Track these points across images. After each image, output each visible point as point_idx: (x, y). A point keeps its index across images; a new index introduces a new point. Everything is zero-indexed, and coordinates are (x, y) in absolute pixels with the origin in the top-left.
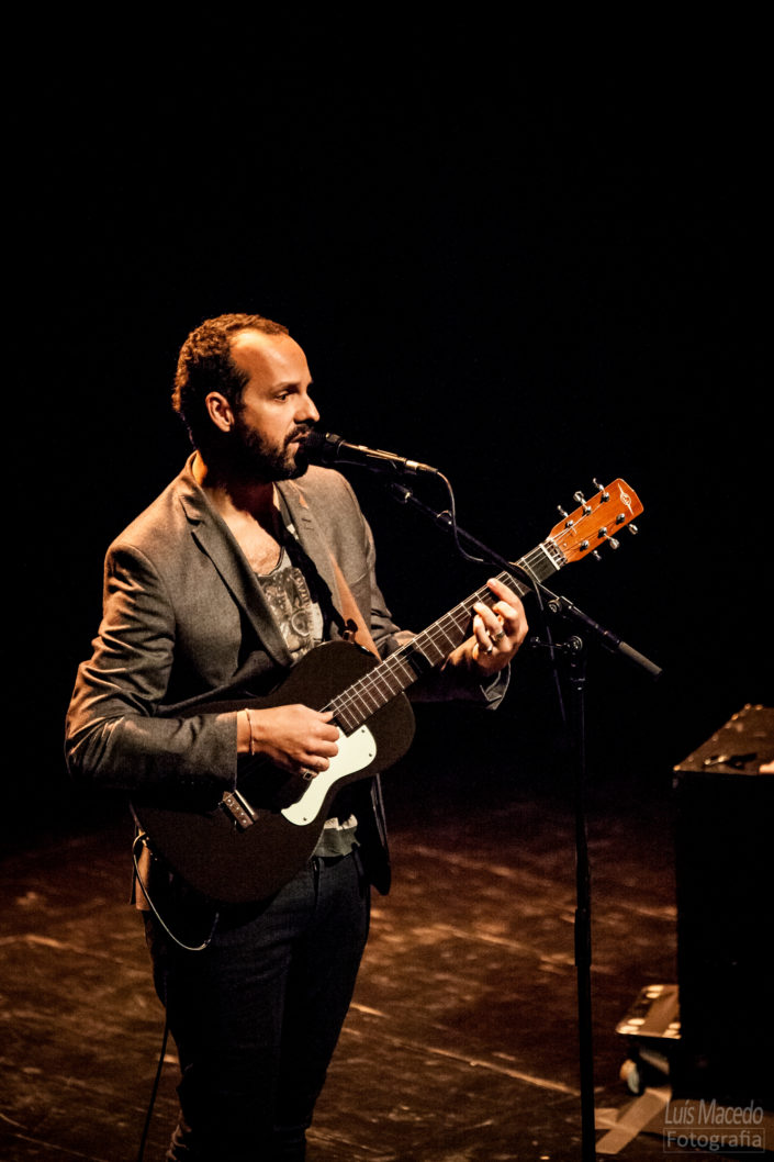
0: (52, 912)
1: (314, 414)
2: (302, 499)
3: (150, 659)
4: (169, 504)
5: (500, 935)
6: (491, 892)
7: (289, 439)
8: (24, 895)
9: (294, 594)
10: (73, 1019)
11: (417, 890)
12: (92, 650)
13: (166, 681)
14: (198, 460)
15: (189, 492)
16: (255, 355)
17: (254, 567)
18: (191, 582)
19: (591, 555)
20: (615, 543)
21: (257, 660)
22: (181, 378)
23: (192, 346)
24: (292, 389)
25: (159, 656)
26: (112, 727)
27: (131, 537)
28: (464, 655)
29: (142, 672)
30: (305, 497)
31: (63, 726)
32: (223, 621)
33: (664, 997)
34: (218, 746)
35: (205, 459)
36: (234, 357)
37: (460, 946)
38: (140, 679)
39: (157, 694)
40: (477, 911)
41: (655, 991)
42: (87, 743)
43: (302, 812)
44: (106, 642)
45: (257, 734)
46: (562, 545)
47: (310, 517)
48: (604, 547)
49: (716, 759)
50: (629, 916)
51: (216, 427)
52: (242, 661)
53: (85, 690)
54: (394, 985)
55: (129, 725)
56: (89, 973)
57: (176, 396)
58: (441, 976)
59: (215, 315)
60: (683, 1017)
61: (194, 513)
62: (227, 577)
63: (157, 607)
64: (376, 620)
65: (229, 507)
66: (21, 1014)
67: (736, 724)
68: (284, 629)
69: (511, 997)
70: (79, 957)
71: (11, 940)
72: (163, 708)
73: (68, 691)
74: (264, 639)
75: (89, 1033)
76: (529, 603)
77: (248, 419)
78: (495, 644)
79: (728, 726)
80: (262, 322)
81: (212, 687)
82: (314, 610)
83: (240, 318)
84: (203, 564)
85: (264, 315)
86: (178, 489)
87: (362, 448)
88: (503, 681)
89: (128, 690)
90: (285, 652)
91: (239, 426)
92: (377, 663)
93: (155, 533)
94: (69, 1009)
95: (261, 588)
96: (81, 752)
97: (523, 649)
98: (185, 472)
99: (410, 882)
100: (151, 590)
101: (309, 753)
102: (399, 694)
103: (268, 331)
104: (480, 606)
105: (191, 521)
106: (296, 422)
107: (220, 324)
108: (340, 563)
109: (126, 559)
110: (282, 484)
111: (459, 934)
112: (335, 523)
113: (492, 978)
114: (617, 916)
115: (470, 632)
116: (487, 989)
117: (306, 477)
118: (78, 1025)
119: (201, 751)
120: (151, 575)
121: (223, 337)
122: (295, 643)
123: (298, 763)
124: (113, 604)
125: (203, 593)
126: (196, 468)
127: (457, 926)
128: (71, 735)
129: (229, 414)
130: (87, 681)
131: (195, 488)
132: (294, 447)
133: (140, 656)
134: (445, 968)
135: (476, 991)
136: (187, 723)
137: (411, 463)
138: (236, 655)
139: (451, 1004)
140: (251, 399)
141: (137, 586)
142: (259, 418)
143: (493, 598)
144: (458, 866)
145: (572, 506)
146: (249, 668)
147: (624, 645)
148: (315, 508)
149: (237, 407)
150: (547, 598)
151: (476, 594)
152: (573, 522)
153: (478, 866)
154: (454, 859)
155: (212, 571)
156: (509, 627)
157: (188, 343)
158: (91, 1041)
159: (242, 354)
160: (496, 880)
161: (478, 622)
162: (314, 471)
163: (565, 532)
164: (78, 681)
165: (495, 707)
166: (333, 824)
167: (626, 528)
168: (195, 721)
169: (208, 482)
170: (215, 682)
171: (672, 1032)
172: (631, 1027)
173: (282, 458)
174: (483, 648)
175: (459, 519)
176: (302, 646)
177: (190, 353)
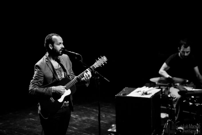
0: (34, 115)
1: (64, 47)
2: (62, 59)
3: (40, 80)
4: (44, 59)
5: (94, 118)
6: (93, 113)
7: (60, 50)
8: (30, 113)
9: (60, 71)
10: (35, 129)
11: (83, 113)
12: (33, 78)
13: (42, 83)
14: (48, 53)
15: (46, 57)
16: (55, 39)
17: (55, 68)
18: (46, 69)
19: (100, 66)
20: (103, 65)
21: (55, 80)
22: (45, 42)
23: (47, 38)
24: (60, 43)
25: (42, 79)
26: (35, 89)
27: (38, 63)
28: (83, 79)
29: (39, 81)
30: (62, 58)
31: (29, 89)
32: (51, 75)
33: (114, 126)
34: (49, 91)
35: (49, 53)
36: (52, 39)
37: (88, 120)
38: (39, 83)
39: (41, 84)
40: (91, 115)
41: (113, 125)
42: (31, 91)
43: (61, 100)
44: (35, 77)
45: (55, 90)
46: (97, 65)
47: (63, 61)
48: (102, 65)
49: (121, 94)
50: (111, 116)
51: (50, 49)
52: (53, 80)
53: (32, 84)
54: (79, 125)
55: (37, 89)
56: (38, 123)
57: (45, 45)
58: (85, 124)
59: (50, 34)
60: (117, 129)
61: (47, 60)
62: (51, 69)
63: (41, 73)
64: (72, 75)
65: (52, 59)
66: (28, 129)
67: (124, 90)
68: (59, 76)
69: (95, 126)
70: (37, 121)
71: (28, 119)
72: (42, 86)
73: (29, 84)
74: (56, 77)
75: (38, 131)
76: (92, 73)
77: (55, 48)
78: (87, 78)
79: (123, 90)
80: (56, 35)
81: (49, 84)
82: (63, 73)
83: (53, 34)
84: (48, 67)
85: (57, 34)
86: (45, 57)
87: (70, 52)
88: (88, 83)
89: (37, 84)
90: (59, 79)
91: (53, 49)
92: (71, 80)
93: (42, 63)
94: (35, 128)
95: (56, 71)
96: (31, 92)
97: (91, 79)
98: (46, 55)
99: (82, 111)
100: (41, 70)
101: (62, 92)
102: (74, 85)
103: (57, 36)
104: (85, 73)
105: (47, 61)
106: (61, 48)
107: (51, 35)
108: (67, 67)
109: (37, 66)
110: (59, 56)
111: (88, 118)
112: (66, 62)
113: (92, 124)
114: (109, 116)
115: (83, 76)
116: (91, 125)
117: (62, 56)
118: (36, 130)
119: (47, 92)
120: (41, 68)
121: (51, 37)
122: (60, 78)
123: (60, 94)
124: (36, 72)
125: (48, 71)
126: (47, 54)
127: (88, 117)
128: (29, 90)
129: (52, 47)
130: (32, 83)
131: (47, 57)
132: (61, 51)
133: (39, 79)
134: (86, 123)
135: (90, 126)
136: (45, 88)
137: (77, 54)
138: (52, 79)
139: (86, 127)
140: (55, 45)
141: (39, 70)
142: (56, 47)
143: (87, 72)
144: (89, 109)
145: (98, 60)
146: (54, 81)
147: (105, 78)
148: (63, 60)
149: (53, 46)
150: (94, 72)
151: (85, 71)
152: (98, 62)
153: (91, 109)
154: (88, 108)
155: (49, 68)
156: (89, 76)
157: (46, 37)
158: (38, 132)
159: (53, 39)
160: (94, 111)
161: (85, 75)
162: (64, 55)
163: (97, 63)
164: (31, 83)
165: (87, 86)
166: (65, 102)
167: (105, 63)
168: (46, 88)
169: (49, 56)
170: (49, 83)
171: (115, 131)
172: (110, 130)
173: (59, 53)
174: (85, 78)
175: (83, 61)
176: (61, 78)
177: (47, 39)
